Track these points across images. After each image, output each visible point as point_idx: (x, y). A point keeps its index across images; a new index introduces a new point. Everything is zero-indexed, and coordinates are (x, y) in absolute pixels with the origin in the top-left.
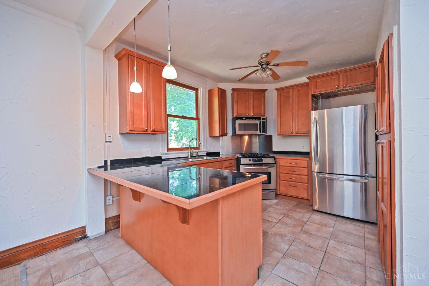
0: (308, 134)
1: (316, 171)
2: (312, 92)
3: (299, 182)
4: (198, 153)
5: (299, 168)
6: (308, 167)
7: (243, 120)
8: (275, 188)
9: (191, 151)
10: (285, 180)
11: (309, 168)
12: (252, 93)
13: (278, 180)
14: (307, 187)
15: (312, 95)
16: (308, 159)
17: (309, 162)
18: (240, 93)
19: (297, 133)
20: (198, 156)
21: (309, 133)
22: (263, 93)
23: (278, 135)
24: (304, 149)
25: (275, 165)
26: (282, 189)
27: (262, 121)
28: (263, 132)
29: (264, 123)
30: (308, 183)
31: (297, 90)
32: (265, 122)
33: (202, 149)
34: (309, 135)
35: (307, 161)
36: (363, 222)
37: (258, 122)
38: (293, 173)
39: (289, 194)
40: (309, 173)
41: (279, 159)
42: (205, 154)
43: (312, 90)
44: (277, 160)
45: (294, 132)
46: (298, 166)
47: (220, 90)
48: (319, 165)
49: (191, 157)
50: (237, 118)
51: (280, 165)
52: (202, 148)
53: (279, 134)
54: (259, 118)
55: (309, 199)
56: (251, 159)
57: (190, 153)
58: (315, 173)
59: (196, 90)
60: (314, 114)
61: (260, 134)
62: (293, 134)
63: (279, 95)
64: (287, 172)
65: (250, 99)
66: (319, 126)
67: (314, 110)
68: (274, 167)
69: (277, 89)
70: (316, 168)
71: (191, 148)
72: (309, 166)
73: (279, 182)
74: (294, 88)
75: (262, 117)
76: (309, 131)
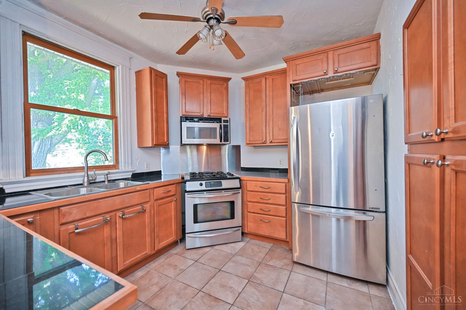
0: (285, 144)
1: (296, 202)
2: (291, 81)
3: (274, 216)
4: (108, 176)
5: (273, 195)
6: (286, 193)
7: (195, 121)
8: (241, 225)
9: (89, 173)
10: (255, 212)
11: (287, 195)
12: (209, 82)
13: (246, 212)
14: (284, 223)
15: (291, 85)
16: (286, 180)
17: (287, 185)
18: (190, 80)
19: (271, 142)
20: (109, 181)
21: (287, 142)
22: (225, 84)
23: (246, 146)
24: (282, 165)
25: (240, 191)
26: (250, 227)
27: (223, 124)
28: (224, 141)
29: (226, 127)
30: (286, 217)
31: (271, 79)
32: (228, 125)
33: (123, 168)
34: (287, 145)
35: (285, 184)
36: (365, 284)
37: (216, 125)
38: (266, 202)
39: (260, 233)
40: (288, 202)
41: (246, 181)
42: (130, 176)
43: (291, 77)
44: (244, 182)
45: (268, 141)
46: (272, 191)
47: (153, 71)
48: (301, 191)
49: (91, 183)
50: (184, 119)
51: (248, 189)
52: (122, 166)
53: (247, 143)
54: (218, 120)
55: (288, 240)
56: (204, 182)
57: (88, 177)
58: (296, 204)
59: (112, 68)
60: (294, 112)
61: (221, 143)
62: (266, 143)
63: (247, 87)
64: (257, 201)
65: (205, 91)
66: (300, 130)
67: (294, 106)
68: (240, 193)
69: (244, 79)
70: (297, 196)
71: (89, 168)
72: (287, 191)
73: (246, 215)
74: (267, 77)
75: (223, 119)
76: (287, 139)
